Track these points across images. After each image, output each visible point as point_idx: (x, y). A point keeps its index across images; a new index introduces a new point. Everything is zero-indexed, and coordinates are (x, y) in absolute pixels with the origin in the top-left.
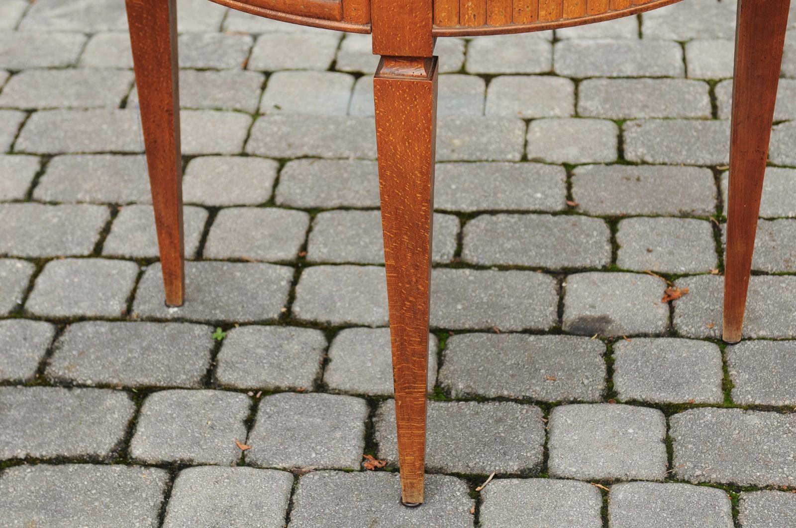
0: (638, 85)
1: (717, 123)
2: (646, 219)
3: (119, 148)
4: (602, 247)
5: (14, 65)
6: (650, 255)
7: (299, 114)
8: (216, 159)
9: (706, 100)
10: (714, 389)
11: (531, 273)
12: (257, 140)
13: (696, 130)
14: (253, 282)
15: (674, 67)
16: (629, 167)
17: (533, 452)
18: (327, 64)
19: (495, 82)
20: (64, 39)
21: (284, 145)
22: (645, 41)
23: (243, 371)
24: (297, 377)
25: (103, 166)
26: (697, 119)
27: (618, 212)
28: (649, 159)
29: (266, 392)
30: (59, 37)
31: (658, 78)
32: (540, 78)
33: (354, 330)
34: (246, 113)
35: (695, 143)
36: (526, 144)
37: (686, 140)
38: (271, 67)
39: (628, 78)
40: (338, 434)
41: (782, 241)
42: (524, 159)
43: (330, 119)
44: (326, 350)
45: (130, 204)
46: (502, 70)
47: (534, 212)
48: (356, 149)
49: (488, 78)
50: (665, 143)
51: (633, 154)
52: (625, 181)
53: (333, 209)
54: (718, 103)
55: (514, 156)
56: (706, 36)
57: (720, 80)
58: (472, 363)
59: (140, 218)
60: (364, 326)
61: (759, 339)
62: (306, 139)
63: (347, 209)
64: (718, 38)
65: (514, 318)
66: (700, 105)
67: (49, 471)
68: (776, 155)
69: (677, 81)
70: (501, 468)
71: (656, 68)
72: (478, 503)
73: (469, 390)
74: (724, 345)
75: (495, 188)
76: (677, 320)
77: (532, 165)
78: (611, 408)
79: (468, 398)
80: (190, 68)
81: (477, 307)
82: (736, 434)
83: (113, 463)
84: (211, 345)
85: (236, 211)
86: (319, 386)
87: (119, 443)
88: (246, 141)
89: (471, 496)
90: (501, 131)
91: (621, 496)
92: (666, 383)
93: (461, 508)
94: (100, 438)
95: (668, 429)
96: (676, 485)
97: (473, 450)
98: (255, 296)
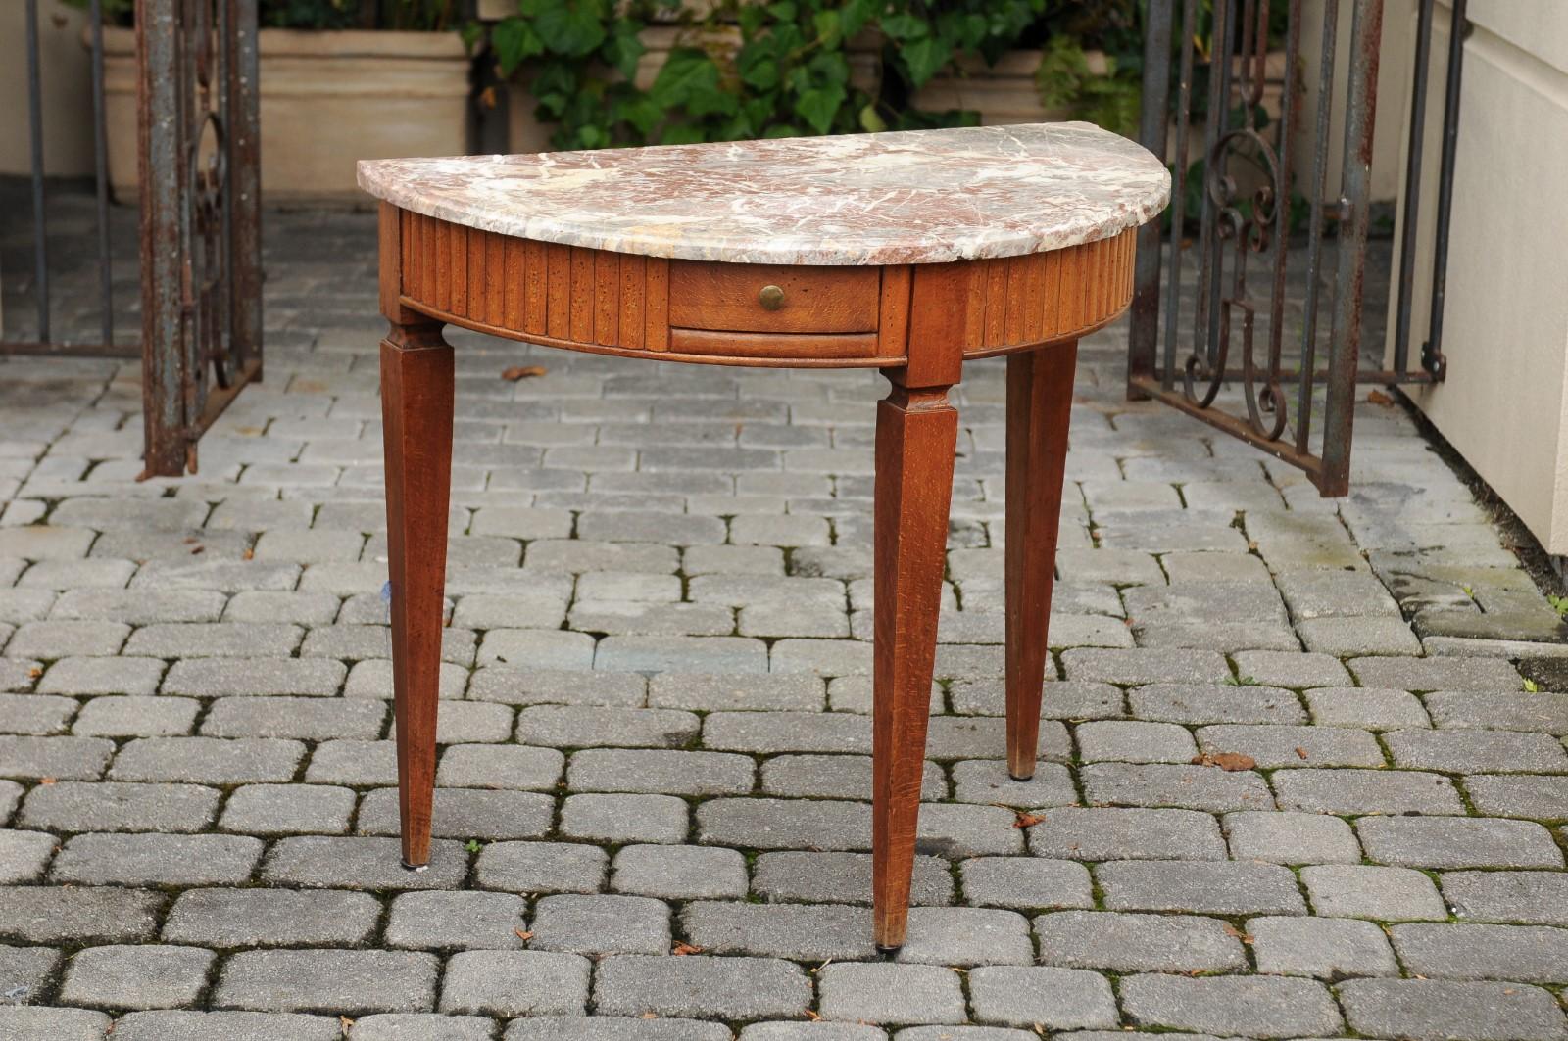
0: (965, 650)
1: (1067, 683)
2: (987, 761)
3: (302, 691)
4: (935, 783)
5: (136, 618)
6: (995, 790)
7: (530, 667)
9: (1050, 664)
10: (1083, 897)
12: (480, 687)
14: (505, 805)
16: (961, 718)
18: (558, 622)
19: (778, 647)
20: (198, 596)
21: (517, 692)
22: (965, 612)
23: (512, 876)
24: (578, 882)
25: (286, 707)
27: (952, 755)
28: (984, 711)
29: (541, 895)
30: (189, 593)
31: (988, 645)
32: (837, 642)
33: (641, 846)
34: (461, 664)
36: (828, 698)
38: (483, 624)
39: (949, 644)
40: (640, 926)
41: (1154, 781)
42: (828, 709)
43: (571, 672)
44: (610, 863)
45: (331, 739)
46: (787, 634)
47: (847, 753)
48: (611, 698)
49: (770, 642)
51: (965, 707)
52: (957, 730)
54: (1066, 667)
55: (815, 707)
57: (1067, 649)
58: (791, 874)
59: (347, 751)
60: (651, 843)
61: (1132, 859)
62: (544, 689)
63: (611, 747)
64: (1060, 612)
65: (836, 838)
67: (290, 954)
68: (1141, 710)
70: (839, 953)
71: (984, 637)
72: (816, 980)
73: (791, 896)
74: (1091, 864)
75: (795, 732)
76: (1033, 844)
77: (839, 715)
78: (963, 910)
79: (790, 901)
80: (376, 624)
81: (789, 829)
82: (1111, 930)
83: (367, 947)
84: (466, 856)
85: (469, 746)
86: (606, 889)
87: (371, 933)
88: (466, 690)
89: (806, 975)
90: (795, 685)
91: (983, 975)
92: (1026, 892)
93: (796, 982)
94: (346, 928)
95: (1032, 927)
96: (1045, 968)
97: (803, 940)
98: (510, 817)
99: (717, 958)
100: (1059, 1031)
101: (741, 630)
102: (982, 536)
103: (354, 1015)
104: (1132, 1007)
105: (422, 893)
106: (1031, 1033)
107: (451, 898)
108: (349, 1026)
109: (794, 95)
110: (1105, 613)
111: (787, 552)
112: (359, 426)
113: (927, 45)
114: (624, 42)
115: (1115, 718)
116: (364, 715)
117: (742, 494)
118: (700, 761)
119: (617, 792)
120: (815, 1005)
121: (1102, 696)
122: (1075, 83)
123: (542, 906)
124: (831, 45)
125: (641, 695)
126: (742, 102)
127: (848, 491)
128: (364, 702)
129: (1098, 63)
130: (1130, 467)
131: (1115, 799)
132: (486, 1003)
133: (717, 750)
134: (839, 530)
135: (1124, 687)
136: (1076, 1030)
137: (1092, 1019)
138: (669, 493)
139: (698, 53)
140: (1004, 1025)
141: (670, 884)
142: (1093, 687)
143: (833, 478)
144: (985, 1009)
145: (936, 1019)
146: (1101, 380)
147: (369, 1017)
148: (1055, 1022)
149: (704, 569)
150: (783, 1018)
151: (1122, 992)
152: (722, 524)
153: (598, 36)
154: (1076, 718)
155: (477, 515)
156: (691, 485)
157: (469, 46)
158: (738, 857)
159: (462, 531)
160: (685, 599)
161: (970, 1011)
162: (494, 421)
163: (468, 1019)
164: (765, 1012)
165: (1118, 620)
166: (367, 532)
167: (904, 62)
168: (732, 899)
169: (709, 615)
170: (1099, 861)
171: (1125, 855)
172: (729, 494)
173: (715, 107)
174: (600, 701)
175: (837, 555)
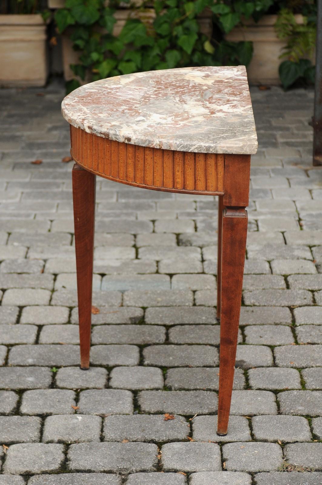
1: (290, 291)
2: (258, 326)
6: (262, 338)
8: (37, 307)
9: (283, 282)
10: (297, 384)
11: (204, 346)
12: (56, 300)
13: (279, 293)
14: (66, 351)
15: (266, 270)
16: (248, 307)
17: (214, 406)
19: (175, 278)
21: (70, 301)
22: (249, 260)
23: (70, 382)
24: (96, 384)
26: (279, 289)
27: (244, 324)
28: (257, 304)
29: (82, 390)
31: (258, 274)
32: (198, 275)
33: (121, 367)
34: (48, 289)
35: (279, 298)
36: (194, 300)
37: (275, 297)
38: (57, 271)
40: (121, 402)
44: (108, 375)
46: (178, 272)
47: (203, 324)
48: (108, 303)
49: (171, 275)
50: (264, 298)
51: (249, 302)
52: (246, 312)
53: (101, 325)
54: (289, 283)
55: (189, 304)
56: (280, 258)
57: (290, 275)
58: (181, 378)
59: (3, 329)
60: (125, 366)
61: (317, 367)
63: (109, 324)
64: (287, 259)
65: (198, 362)
66: (280, 284)
68: (319, 302)
69: (267, 275)
70: (200, 412)
71: (256, 271)
72: (191, 423)
73: (181, 387)
74: (300, 369)
75: (182, 315)
76: (277, 361)
77: (199, 307)
78: (249, 391)
79: (180, 389)
80: (14, 273)
81: (180, 358)
82: (308, 398)
83: (13, 415)
84: (51, 374)
85: (52, 326)
86: (108, 387)
87: (14, 408)
88: (50, 300)
89: (187, 422)
90: (181, 295)
91: (257, 419)
92: (274, 382)
93: (183, 425)
94: (4, 407)
95: (277, 398)
96: (282, 416)
97: (186, 406)
98: (69, 356)
99: (152, 415)
100: (288, 443)
101: (160, 271)
102: (255, 226)
103: (8, 444)
104: (317, 432)
105: (35, 391)
106: (277, 444)
107: (46, 393)
108: (7, 449)
109: (177, 37)
110: (305, 259)
111: (178, 235)
112: (5, 185)
113: (230, 17)
114: (107, 18)
115: (309, 305)
116: (10, 314)
117: (159, 211)
118: (144, 330)
119: (111, 344)
120: (191, 435)
121: (304, 296)
122: (291, 28)
123: (82, 395)
124: (191, 17)
125: (119, 301)
126: (156, 40)
127: (202, 208)
128: (10, 308)
129: (300, 19)
130: (315, 193)
131: (309, 341)
132: (60, 438)
133: (151, 324)
134: (198, 225)
135: (313, 291)
136: (295, 442)
137: (301, 438)
138: (130, 211)
139: (137, 21)
140: (266, 441)
141: (133, 384)
142: (300, 292)
143: (195, 202)
144: (259, 435)
145: (239, 439)
146: (303, 155)
147: (14, 445)
148: (286, 439)
149: (145, 244)
150: (178, 440)
151: (313, 425)
152: (151, 224)
153: (97, 16)
154: (293, 306)
155: (54, 223)
156: (139, 207)
157: (45, 20)
158: (159, 371)
159: (47, 230)
160: (137, 258)
161: (252, 435)
162: (59, 181)
163: (53, 445)
164: (171, 438)
165: (310, 262)
166: (9, 231)
167: (221, 23)
168: (157, 389)
169: (146, 265)
170: (303, 368)
171: (314, 365)
172: (154, 210)
173: (144, 43)
174: (104, 304)
175: (198, 236)
